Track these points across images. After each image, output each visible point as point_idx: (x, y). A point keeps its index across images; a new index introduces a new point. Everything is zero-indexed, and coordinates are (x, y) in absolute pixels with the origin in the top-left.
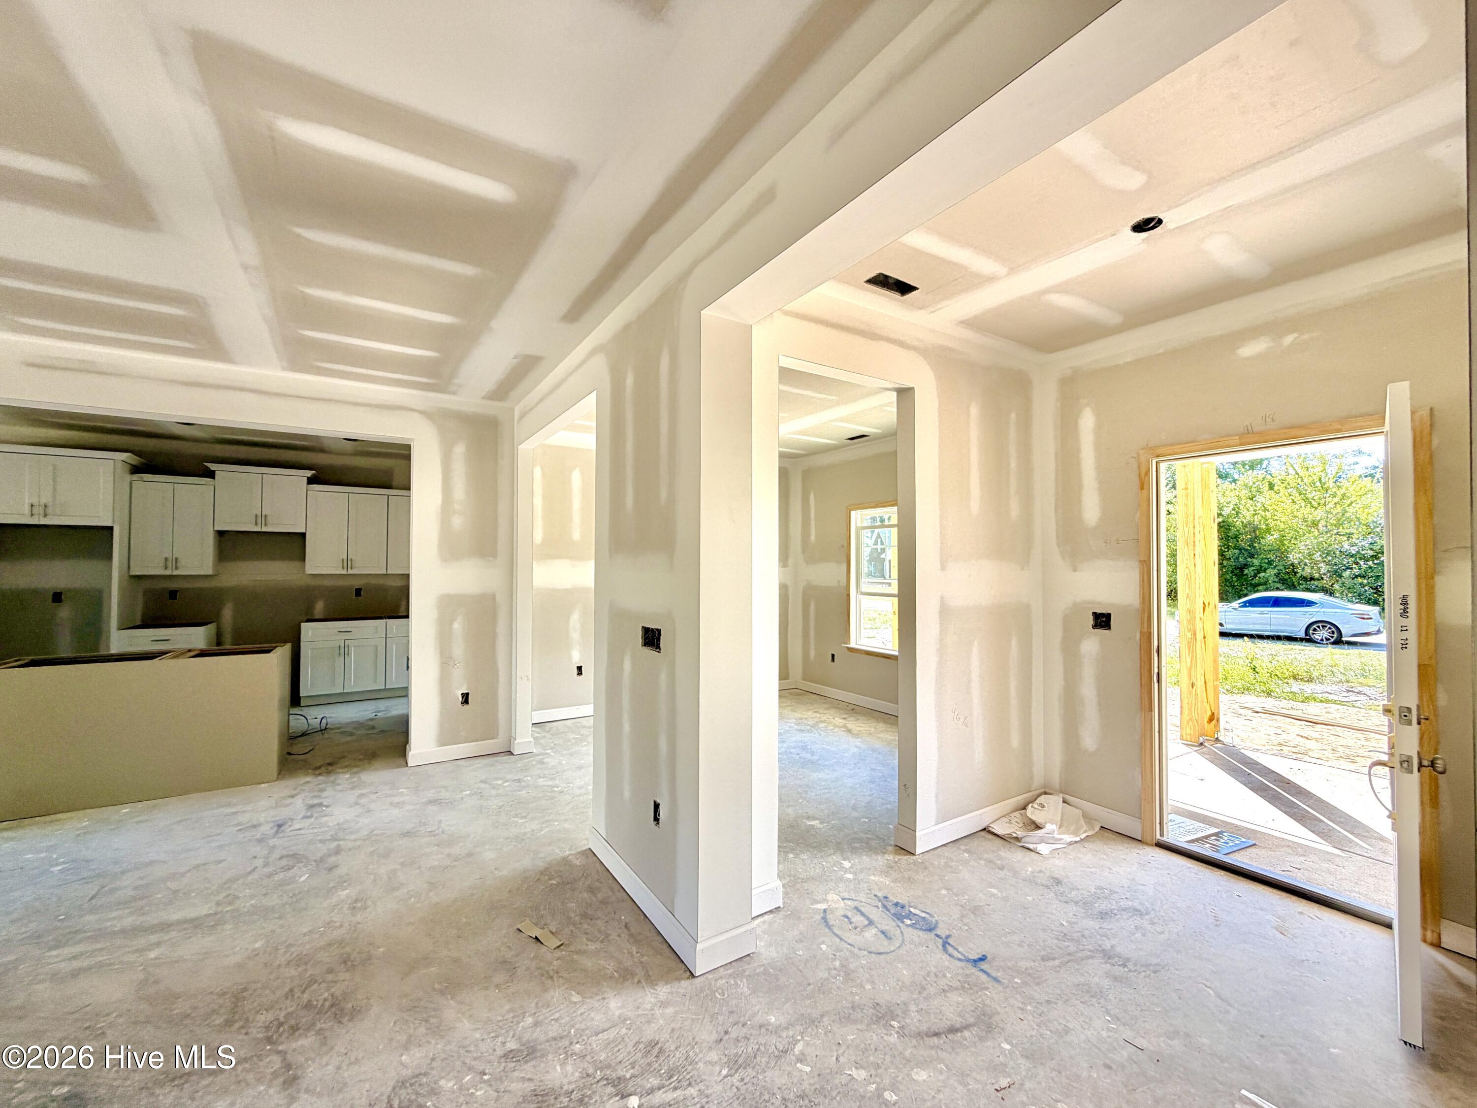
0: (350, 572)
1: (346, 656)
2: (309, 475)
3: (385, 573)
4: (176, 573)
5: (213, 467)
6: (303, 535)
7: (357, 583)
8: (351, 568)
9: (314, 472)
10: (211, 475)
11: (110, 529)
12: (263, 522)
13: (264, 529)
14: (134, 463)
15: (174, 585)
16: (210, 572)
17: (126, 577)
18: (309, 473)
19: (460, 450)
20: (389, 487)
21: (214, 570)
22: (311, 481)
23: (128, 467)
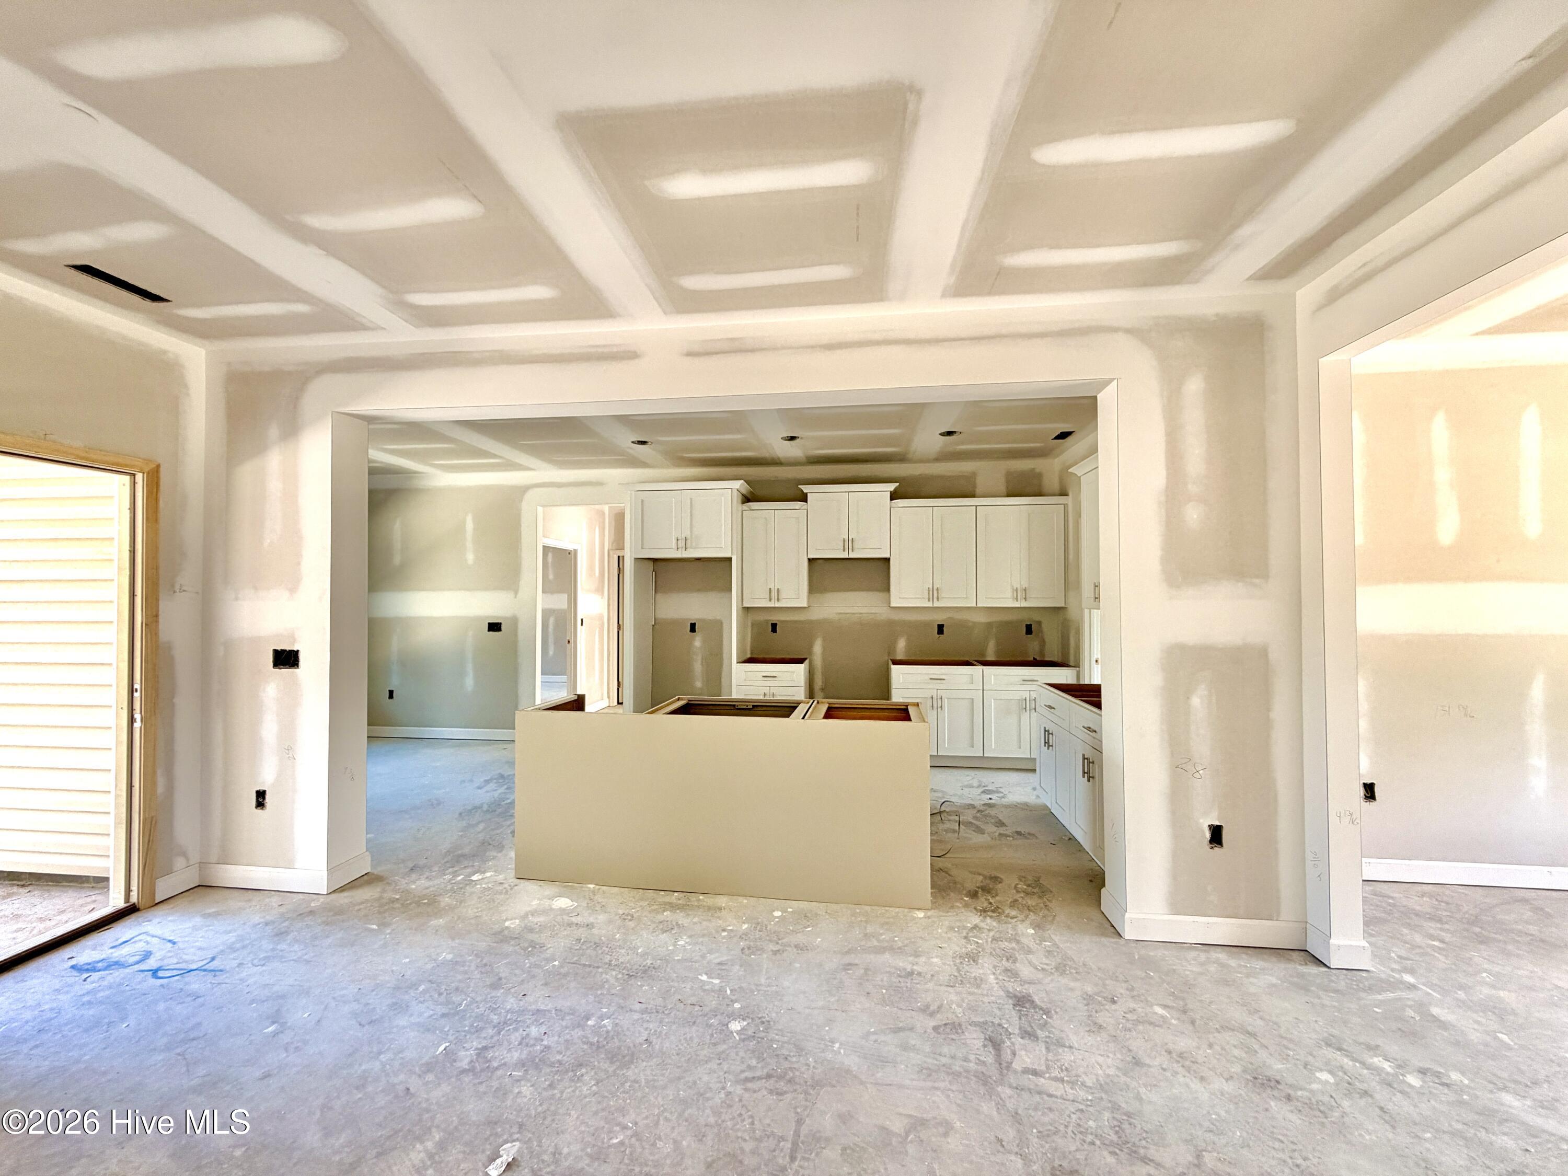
0: (936, 604)
1: (939, 709)
2: (892, 489)
3: (974, 605)
4: (778, 605)
5: (806, 489)
6: (887, 560)
7: (940, 618)
8: (938, 599)
9: (897, 484)
10: (804, 498)
11: (730, 559)
12: (850, 547)
13: (852, 555)
14: (744, 492)
15: (775, 618)
16: (806, 605)
17: (741, 609)
18: (892, 487)
19: (1194, 386)
20: (973, 496)
21: (808, 602)
22: (894, 496)
23: (740, 497)
